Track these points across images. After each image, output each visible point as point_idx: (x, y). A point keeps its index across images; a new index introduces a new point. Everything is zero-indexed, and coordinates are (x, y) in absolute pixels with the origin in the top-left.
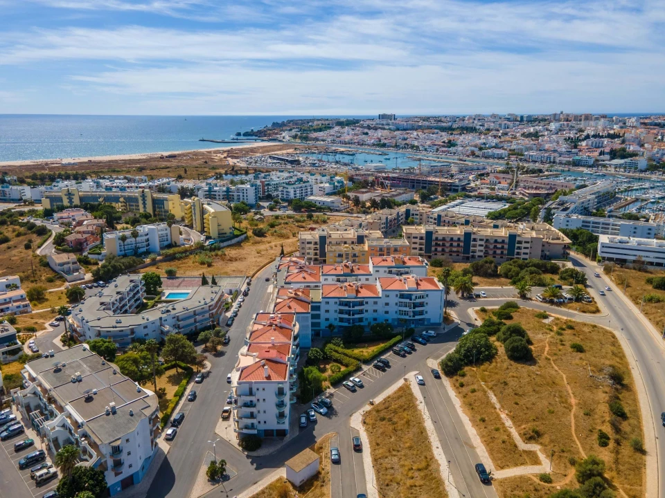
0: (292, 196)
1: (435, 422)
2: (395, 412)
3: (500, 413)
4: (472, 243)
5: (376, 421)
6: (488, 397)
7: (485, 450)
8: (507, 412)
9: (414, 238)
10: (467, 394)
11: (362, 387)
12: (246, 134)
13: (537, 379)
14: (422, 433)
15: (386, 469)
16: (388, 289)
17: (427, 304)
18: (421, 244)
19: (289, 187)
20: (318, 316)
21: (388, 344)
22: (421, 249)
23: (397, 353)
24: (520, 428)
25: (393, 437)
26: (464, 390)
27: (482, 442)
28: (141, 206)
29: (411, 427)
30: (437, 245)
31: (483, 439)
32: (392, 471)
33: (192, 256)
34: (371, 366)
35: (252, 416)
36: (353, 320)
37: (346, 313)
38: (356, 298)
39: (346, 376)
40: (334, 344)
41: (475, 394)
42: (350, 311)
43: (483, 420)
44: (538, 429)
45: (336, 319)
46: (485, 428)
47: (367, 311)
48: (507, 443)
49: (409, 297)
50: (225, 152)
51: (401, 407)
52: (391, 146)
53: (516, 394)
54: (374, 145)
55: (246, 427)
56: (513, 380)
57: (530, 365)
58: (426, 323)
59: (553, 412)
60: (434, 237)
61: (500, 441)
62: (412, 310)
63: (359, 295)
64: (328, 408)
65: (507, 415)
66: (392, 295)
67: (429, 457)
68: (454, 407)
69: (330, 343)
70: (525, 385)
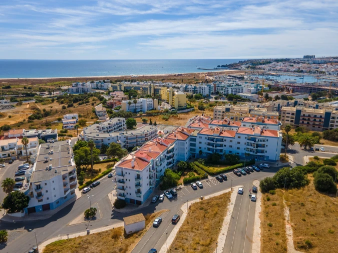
0: (230, 92)
1: (232, 218)
2: (212, 206)
3: (287, 223)
4: (331, 120)
5: (197, 209)
6: (283, 211)
7: (260, 246)
8: (293, 224)
9: (287, 113)
10: (268, 206)
11: (201, 188)
12: (223, 66)
13: (332, 207)
14: (219, 222)
15: (182, 239)
16: (242, 133)
17: (267, 146)
18: (292, 118)
19: (229, 87)
20: (194, 145)
21: (232, 167)
22: (292, 121)
23: (236, 173)
24: (298, 238)
25: (200, 221)
26: (269, 203)
27: (261, 240)
28: (149, 92)
29: (216, 217)
30: (304, 119)
31: (262, 239)
32: (185, 241)
33: (161, 115)
34: (215, 178)
35: (123, 189)
36: (216, 150)
37: (212, 145)
38: (218, 136)
39: (194, 180)
40: (199, 162)
41: (274, 207)
42: (214, 144)
43: (271, 226)
44: (312, 242)
45: (205, 148)
46: (269, 231)
47: (225, 146)
48: (280, 246)
49: (254, 140)
50: (206, 73)
51: (217, 204)
52: (306, 72)
53: (307, 214)
54: (295, 71)
55: (120, 195)
56: (311, 204)
57: (332, 197)
58: (265, 159)
59: (332, 233)
60: (302, 114)
61: (275, 243)
62: (255, 149)
63: (222, 135)
64: (173, 195)
65: (292, 226)
66: (243, 137)
67: (213, 239)
68: (255, 212)
69: (196, 161)
70: (319, 209)
